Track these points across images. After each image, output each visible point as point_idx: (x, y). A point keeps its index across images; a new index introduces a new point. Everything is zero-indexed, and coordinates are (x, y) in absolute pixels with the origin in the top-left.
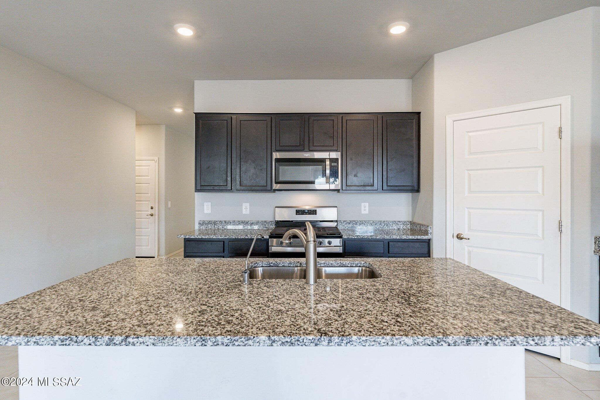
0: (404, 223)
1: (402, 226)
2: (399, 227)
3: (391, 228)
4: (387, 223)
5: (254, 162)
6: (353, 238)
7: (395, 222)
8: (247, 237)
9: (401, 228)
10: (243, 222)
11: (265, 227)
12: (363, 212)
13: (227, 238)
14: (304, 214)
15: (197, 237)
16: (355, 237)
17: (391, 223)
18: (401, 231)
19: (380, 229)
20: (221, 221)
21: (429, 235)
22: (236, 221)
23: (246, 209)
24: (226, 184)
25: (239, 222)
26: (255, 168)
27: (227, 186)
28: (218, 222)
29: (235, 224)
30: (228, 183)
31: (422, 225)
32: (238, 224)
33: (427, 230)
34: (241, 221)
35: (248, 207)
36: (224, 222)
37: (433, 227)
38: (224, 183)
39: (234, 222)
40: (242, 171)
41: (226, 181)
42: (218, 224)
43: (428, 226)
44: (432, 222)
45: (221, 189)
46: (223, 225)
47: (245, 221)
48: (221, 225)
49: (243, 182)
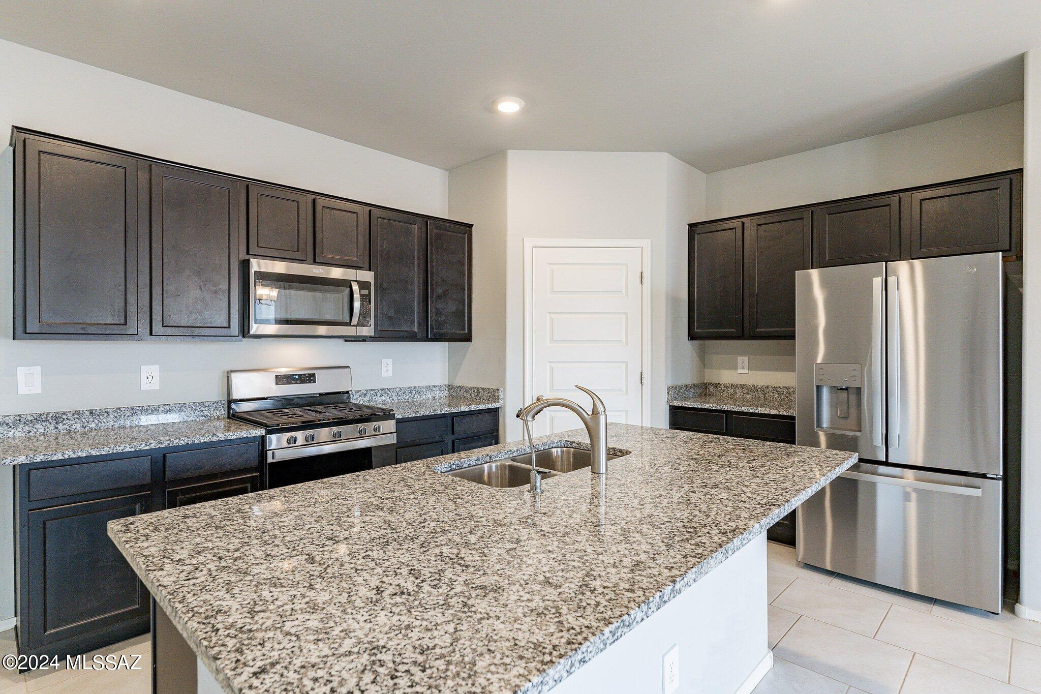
0: (440, 388)
1: (438, 392)
2: (434, 395)
3: (424, 397)
4: (419, 390)
5: (198, 273)
6: (410, 416)
7: (429, 388)
8: (215, 439)
9: (437, 396)
10: (145, 408)
11: (203, 416)
12: (385, 374)
13: (163, 446)
14: (294, 382)
15: (73, 456)
16: (413, 415)
17: (424, 390)
18: (437, 400)
19: (410, 400)
20: (77, 413)
21: (500, 401)
22: (124, 409)
23: (150, 378)
24: (122, 321)
25: (133, 409)
26: (201, 288)
27: (126, 324)
28: (70, 415)
29: (120, 414)
30: (128, 317)
31: (482, 389)
32: (129, 414)
33: (496, 394)
34: (138, 408)
35: (156, 375)
36: (88, 413)
37: (505, 390)
38: (116, 318)
39: (118, 411)
40: (167, 293)
41: (123, 313)
42: (67, 419)
43: (498, 390)
44: (503, 383)
45: (107, 332)
46: (83, 420)
47: (151, 407)
48: (79, 421)
49: (169, 318)
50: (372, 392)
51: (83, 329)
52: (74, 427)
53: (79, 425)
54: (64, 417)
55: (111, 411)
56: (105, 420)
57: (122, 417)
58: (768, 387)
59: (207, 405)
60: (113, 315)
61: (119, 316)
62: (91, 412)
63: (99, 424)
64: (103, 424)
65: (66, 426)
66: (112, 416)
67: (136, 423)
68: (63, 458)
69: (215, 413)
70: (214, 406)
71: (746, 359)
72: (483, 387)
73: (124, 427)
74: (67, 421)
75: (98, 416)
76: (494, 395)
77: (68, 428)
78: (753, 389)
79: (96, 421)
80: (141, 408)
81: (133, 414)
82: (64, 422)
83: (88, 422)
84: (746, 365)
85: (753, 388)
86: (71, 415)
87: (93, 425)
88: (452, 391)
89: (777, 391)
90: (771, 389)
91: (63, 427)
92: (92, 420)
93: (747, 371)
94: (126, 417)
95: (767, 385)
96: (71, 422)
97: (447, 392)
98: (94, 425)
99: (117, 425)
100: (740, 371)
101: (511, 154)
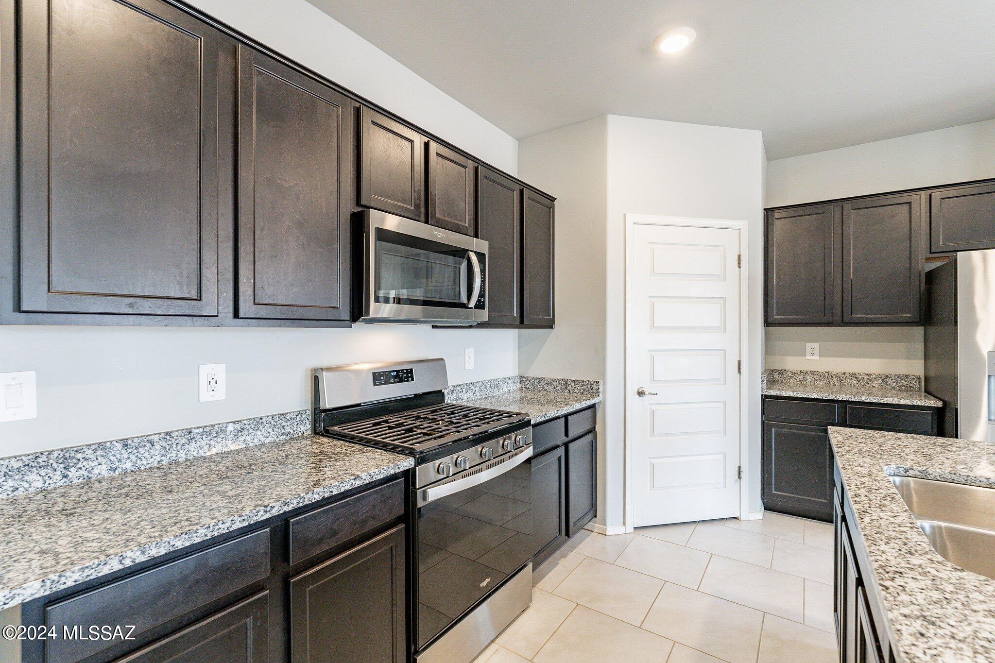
0: (514, 380)
1: (512, 385)
3: (501, 391)
4: (498, 383)
7: (504, 380)
9: (512, 389)
11: (284, 434)
12: (468, 366)
14: (391, 381)
17: (501, 383)
18: (512, 394)
19: (490, 395)
20: (101, 446)
21: (600, 394)
22: (176, 434)
23: (213, 382)
24: (194, 294)
25: (190, 432)
26: (304, 248)
27: (200, 300)
28: (89, 453)
29: (170, 443)
30: (203, 288)
31: (573, 381)
32: (184, 441)
33: (595, 387)
34: (197, 431)
35: (222, 378)
36: (119, 446)
37: (604, 383)
38: (185, 287)
39: (168, 438)
40: (259, 253)
41: (194, 281)
42: (85, 459)
43: (598, 382)
44: (603, 375)
45: (171, 312)
46: (112, 458)
47: (216, 427)
48: (104, 461)
49: (262, 290)
50: (458, 388)
51: (131, 305)
52: (96, 471)
53: (104, 468)
54: (79, 456)
55: (155, 438)
56: (147, 455)
57: (174, 446)
58: (844, 374)
59: (288, 418)
60: (180, 283)
61: (188, 284)
62: (125, 443)
63: (139, 461)
64: (144, 462)
65: (82, 472)
66: (157, 447)
67: (195, 454)
68: (121, 567)
69: (299, 429)
70: (298, 420)
71: (816, 345)
72: (573, 379)
73: (177, 463)
74: (85, 463)
75: (136, 448)
76: (592, 388)
77: (86, 474)
78: (829, 376)
79: (133, 457)
80: (201, 430)
81: (190, 440)
82: (80, 465)
83: (120, 461)
84: (817, 351)
85: (826, 374)
86: (90, 451)
87: (128, 465)
88: (526, 383)
89: (856, 378)
90: (848, 375)
91: (77, 474)
92: (126, 456)
93: (818, 358)
94: (179, 446)
95: (843, 371)
96: (90, 463)
97: (519, 384)
98: (131, 464)
99: (165, 461)
100: (808, 358)
101: (611, 118)
